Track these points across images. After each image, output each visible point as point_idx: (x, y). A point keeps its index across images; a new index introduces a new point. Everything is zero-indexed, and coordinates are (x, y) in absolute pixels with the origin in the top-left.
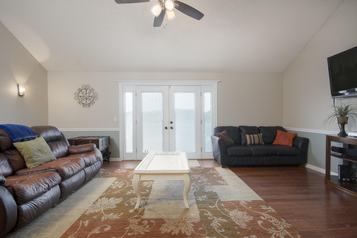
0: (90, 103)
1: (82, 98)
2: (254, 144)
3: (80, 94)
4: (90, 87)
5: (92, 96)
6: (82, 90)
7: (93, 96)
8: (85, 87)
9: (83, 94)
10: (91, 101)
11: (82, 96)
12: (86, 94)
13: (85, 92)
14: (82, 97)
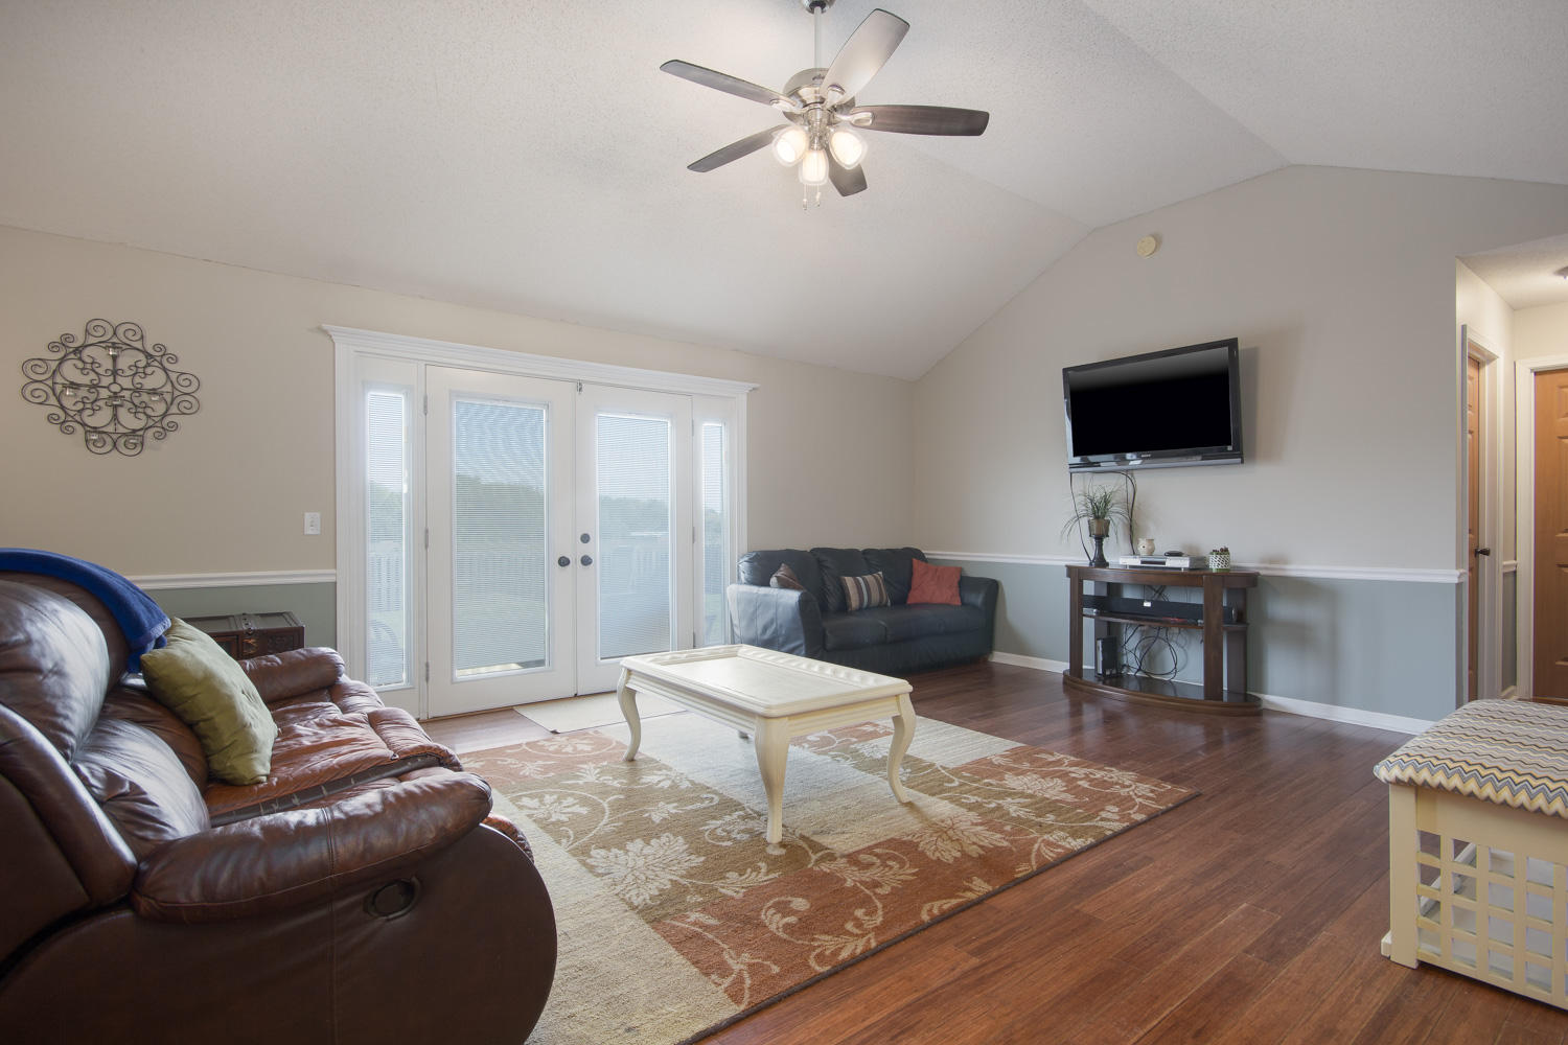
0: (146, 429)
1: (87, 395)
2: (868, 607)
3: (70, 372)
4: (142, 337)
5: (153, 392)
6: (85, 346)
7: (168, 388)
8: (110, 333)
9: (93, 376)
10: (149, 417)
11: (86, 386)
12: (115, 373)
13: (108, 364)
14: (83, 392)
